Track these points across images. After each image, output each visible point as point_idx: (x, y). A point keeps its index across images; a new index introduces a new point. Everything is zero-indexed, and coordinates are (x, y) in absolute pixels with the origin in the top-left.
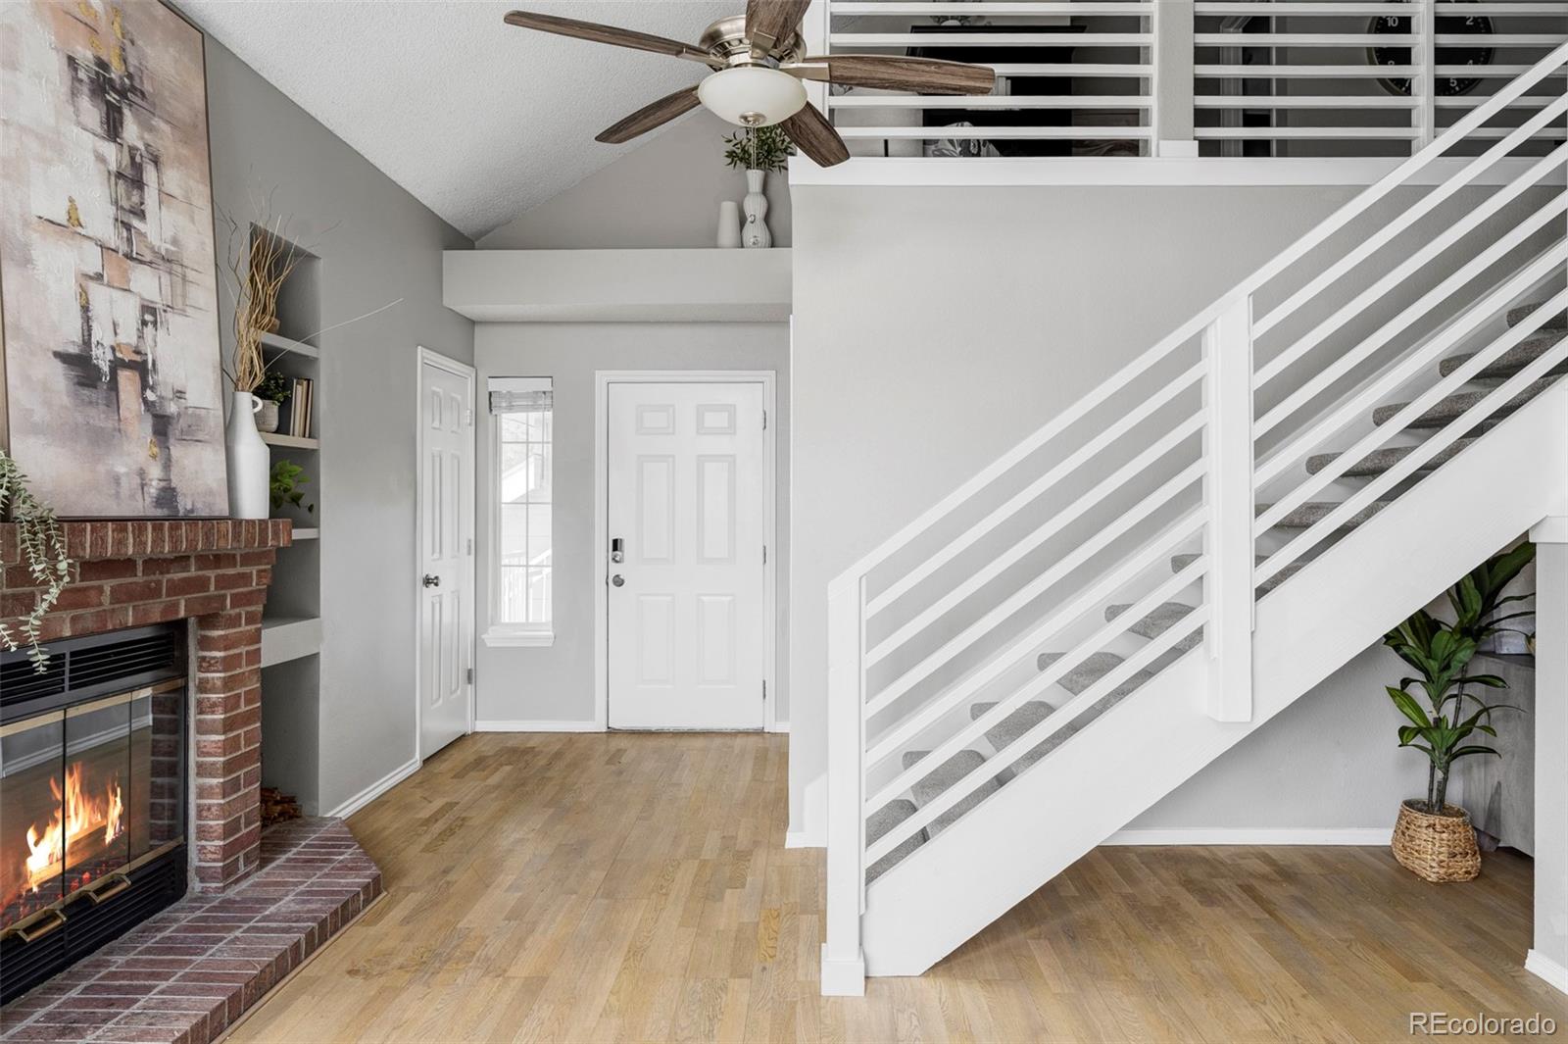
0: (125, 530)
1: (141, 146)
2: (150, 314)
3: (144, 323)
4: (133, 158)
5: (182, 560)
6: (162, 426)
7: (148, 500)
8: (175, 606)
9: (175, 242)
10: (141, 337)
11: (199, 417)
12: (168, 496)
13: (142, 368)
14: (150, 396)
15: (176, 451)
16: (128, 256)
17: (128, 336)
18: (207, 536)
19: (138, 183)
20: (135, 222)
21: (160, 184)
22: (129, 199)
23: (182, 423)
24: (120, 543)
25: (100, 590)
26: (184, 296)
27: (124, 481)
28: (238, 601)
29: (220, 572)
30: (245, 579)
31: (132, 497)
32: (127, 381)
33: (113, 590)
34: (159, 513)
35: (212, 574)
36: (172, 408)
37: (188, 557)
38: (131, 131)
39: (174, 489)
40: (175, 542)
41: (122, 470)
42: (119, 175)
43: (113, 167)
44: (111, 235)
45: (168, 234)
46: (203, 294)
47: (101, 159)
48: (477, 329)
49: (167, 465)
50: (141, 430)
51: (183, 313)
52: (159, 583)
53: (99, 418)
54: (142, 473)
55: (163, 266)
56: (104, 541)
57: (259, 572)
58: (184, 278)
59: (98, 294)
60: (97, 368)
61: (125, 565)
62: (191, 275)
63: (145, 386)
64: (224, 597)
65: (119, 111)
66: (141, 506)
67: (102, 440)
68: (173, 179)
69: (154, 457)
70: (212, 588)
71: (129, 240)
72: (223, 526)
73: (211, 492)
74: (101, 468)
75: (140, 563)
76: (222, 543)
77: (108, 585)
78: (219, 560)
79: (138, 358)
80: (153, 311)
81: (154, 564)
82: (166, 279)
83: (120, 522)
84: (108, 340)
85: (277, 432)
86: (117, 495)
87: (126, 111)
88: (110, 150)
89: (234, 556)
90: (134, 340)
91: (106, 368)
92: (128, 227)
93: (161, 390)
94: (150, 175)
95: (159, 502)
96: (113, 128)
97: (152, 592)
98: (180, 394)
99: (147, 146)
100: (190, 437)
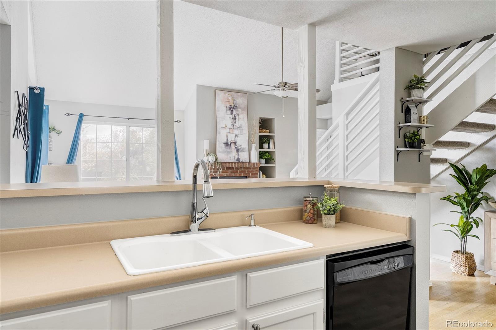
0: (230, 163)
1: (236, 114)
2: (236, 136)
3: (235, 137)
4: (234, 116)
5: (241, 168)
6: (238, 150)
7: (235, 160)
8: (241, 174)
9: (241, 125)
10: (235, 139)
11: (244, 148)
12: (238, 159)
13: (235, 143)
14: (236, 146)
15: (240, 153)
16: (233, 129)
17: (233, 139)
18: (243, 165)
19: (235, 119)
20: (235, 124)
21: (239, 118)
22: (234, 121)
23: (241, 149)
24: (229, 165)
25: (229, 171)
26: (242, 132)
27: (232, 157)
28: (252, 174)
29: (248, 170)
30: (254, 171)
31: (233, 159)
32: (233, 145)
33: (231, 171)
34: (237, 162)
35: (247, 170)
36: (239, 148)
37: (242, 168)
38: (235, 112)
39: (239, 159)
40: (238, 166)
41: (231, 156)
42: (233, 119)
43: (232, 118)
44: (231, 127)
45: (240, 124)
46: (245, 131)
47: (230, 118)
48: (328, 120)
49: (238, 155)
50: (234, 151)
51: (242, 134)
52: (238, 171)
53: (229, 150)
54: (234, 156)
55: (239, 129)
56: (227, 165)
57: (256, 171)
58: (242, 130)
59: (229, 135)
60: (228, 144)
61: (233, 168)
62: (243, 129)
63: (235, 145)
64: (250, 174)
65: (233, 110)
66: (234, 161)
67: (229, 153)
68: (241, 116)
69: (236, 154)
70: (247, 172)
71: (234, 127)
72: (246, 163)
73: (246, 159)
74: (229, 156)
75: (234, 168)
76: (246, 166)
77: (230, 170)
78: (247, 168)
79: (234, 142)
80: (237, 135)
81: (236, 168)
82: (239, 130)
83: (229, 163)
84: (230, 140)
85: (268, 149)
86: (231, 159)
87: (234, 110)
88: (232, 116)
89: (250, 168)
90: (234, 140)
91: (230, 144)
92: (233, 125)
93: (238, 145)
94: (237, 117)
95: (237, 160)
96: (232, 113)
97: (237, 172)
98: (241, 146)
99: (237, 113)
100: (242, 151)
